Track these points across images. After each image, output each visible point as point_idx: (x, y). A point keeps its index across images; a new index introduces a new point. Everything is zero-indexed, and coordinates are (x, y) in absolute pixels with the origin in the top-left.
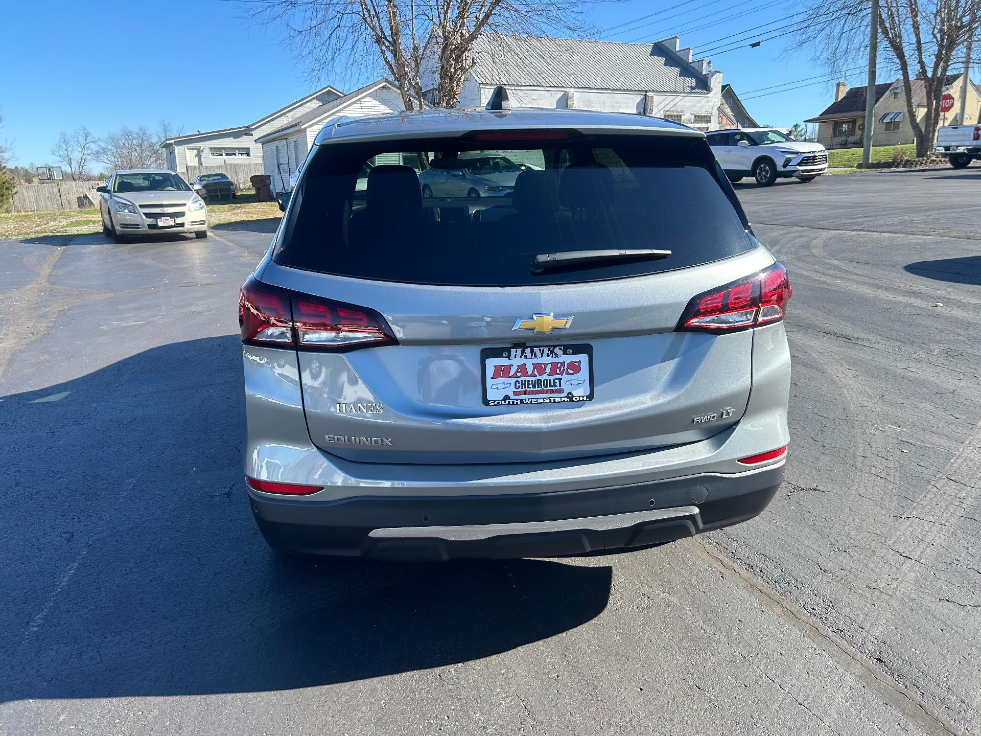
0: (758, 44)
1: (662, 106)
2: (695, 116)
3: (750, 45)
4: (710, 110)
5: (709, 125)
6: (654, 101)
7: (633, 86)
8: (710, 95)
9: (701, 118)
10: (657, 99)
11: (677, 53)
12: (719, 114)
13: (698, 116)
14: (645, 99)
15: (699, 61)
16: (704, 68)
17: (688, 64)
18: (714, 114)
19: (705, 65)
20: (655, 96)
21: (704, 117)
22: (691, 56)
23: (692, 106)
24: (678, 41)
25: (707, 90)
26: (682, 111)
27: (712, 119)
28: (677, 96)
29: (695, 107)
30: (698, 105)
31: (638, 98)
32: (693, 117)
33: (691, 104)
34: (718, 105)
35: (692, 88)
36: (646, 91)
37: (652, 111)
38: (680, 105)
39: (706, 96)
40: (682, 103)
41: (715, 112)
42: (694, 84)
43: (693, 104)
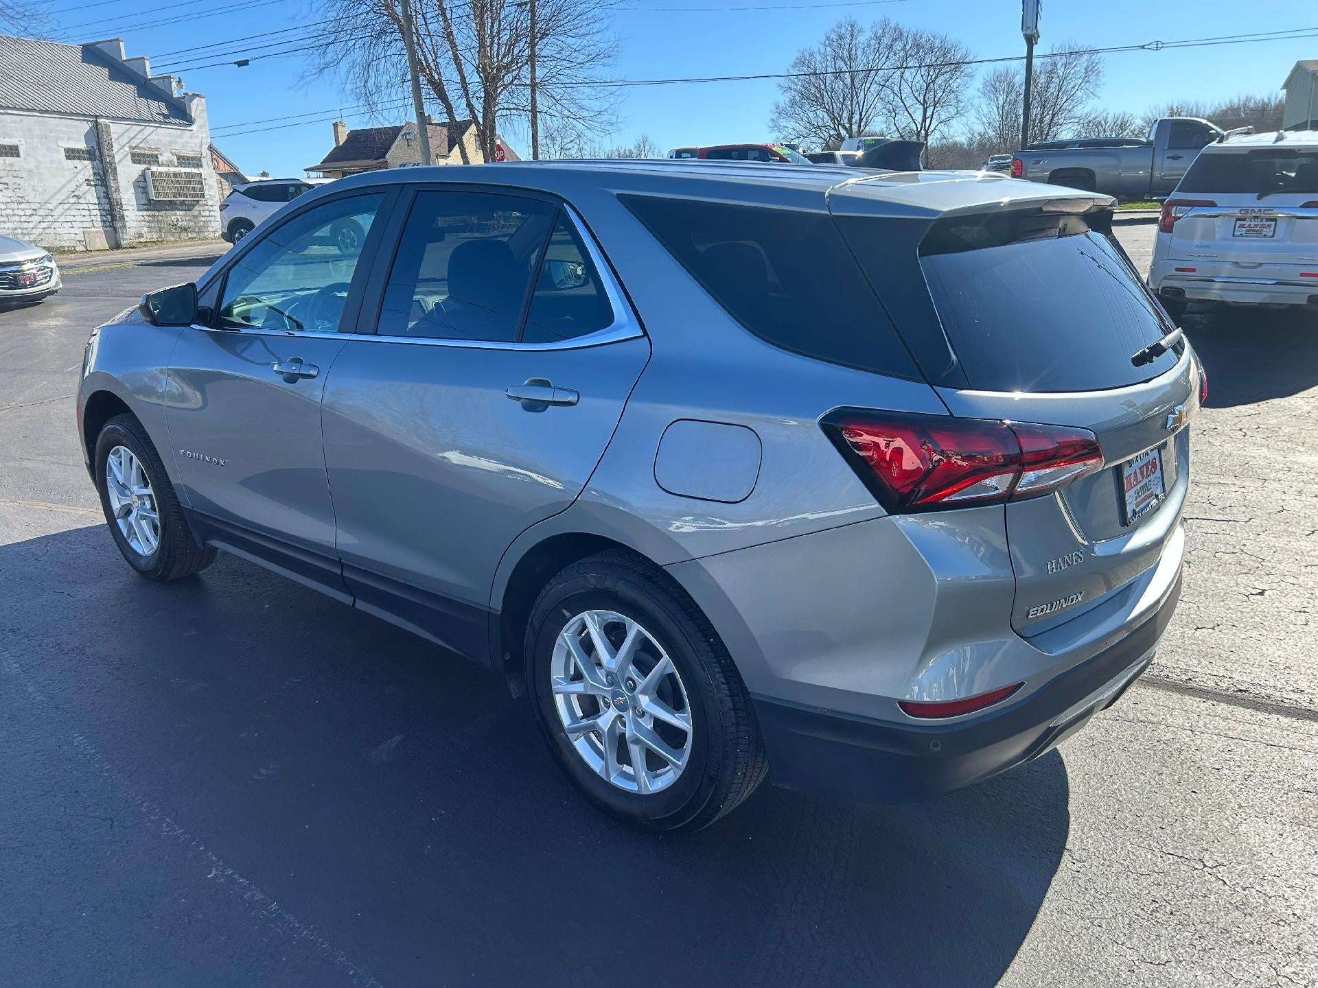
0: (245, 63)
1: (124, 140)
2: (179, 158)
3: (235, 63)
4: (198, 149)
5: (201, 170)
6: (112, 132)
7: (74, 109)
8: (194, 127)
9: (188, 160)
10: (115, 129)
11: (124, 63)
12: (212, 156)
13: (183, 158)
14: (97, 129)
15: (164, 78)
16: (173, 89)
17: (146, 80)
18: (205, 155)
19: (174, 84)
20: (111, 124)
21: (192, 158)
22: (148, 70)
23: (171, 142)
24: (122, 44)
25: (188, 121)
26: (157, 149)
27: (204, 161)
28: (146, 126)
29: (174, 143)
30: (179, 140)
31: (86, 127)
32: (175, 158)
33: (168, 139)
34: (207, 142)
35: (165, 116)
36: (96, 116)
37: (112, 146)
38: (152, 140)
39: (188, 128)
40: (153, 137)
41: (206, 152)
42: (166, 111)
43: (171, 138)
